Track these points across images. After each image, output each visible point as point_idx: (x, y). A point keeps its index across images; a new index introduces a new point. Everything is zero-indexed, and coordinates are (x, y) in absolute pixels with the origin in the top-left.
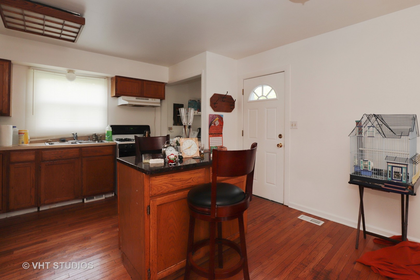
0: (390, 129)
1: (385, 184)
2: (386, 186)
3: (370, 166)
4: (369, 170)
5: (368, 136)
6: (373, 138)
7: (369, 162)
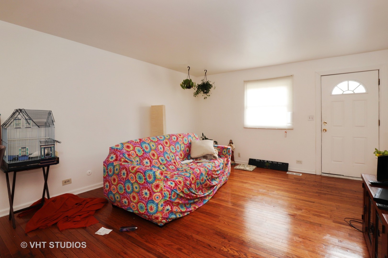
0: (34, 122)
1: (41, 162)
2: (41, 163)
3: (28, 151)
4: (27, 155)
5: (25, 127)
6: (30, 128)
7: (27, 149)
